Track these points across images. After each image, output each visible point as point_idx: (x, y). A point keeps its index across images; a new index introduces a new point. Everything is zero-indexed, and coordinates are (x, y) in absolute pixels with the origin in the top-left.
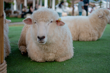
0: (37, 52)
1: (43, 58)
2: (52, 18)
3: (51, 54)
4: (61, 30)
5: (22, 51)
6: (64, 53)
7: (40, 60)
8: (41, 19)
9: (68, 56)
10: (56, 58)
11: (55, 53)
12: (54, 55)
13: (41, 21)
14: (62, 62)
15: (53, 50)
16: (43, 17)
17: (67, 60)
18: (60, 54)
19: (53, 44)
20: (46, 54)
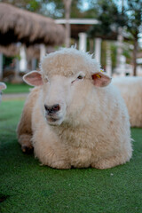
0: (54, 147)
1: (65, 160)
2: (82, 68)
3: (82, 151)
4: (106, 100)
5: (23, 145)
6: (112, 150)
7: (58, 163)
8: (55, 70)
9: (120, 156)
10: (93, 160)
11: (91, 149)
12: (90, 153)
13: (55, 74)
14: (107, 170)
15: (88, 141)
16: (59, 66)
17: (117, 166)
18: (104, 151)
19: (84, 127)
20: (71, 150)
